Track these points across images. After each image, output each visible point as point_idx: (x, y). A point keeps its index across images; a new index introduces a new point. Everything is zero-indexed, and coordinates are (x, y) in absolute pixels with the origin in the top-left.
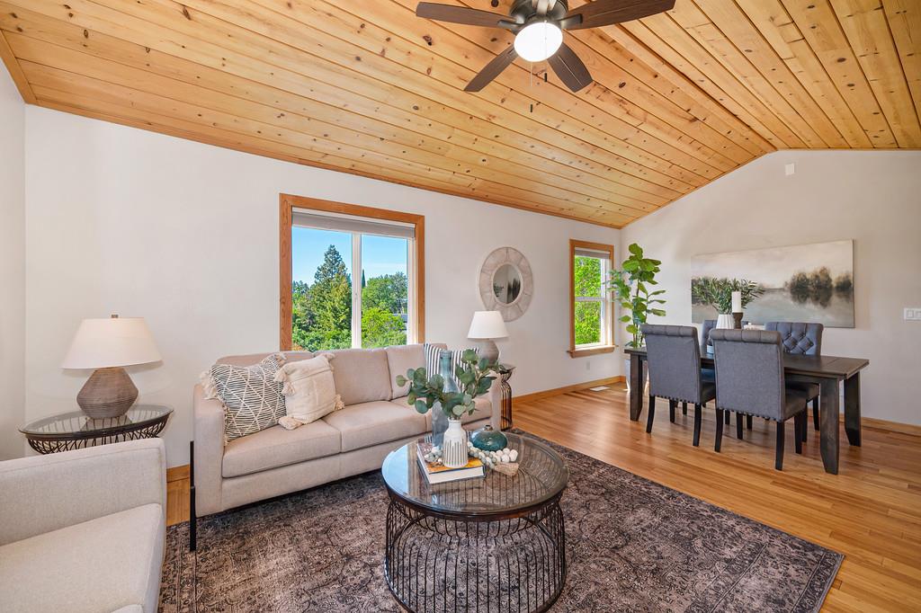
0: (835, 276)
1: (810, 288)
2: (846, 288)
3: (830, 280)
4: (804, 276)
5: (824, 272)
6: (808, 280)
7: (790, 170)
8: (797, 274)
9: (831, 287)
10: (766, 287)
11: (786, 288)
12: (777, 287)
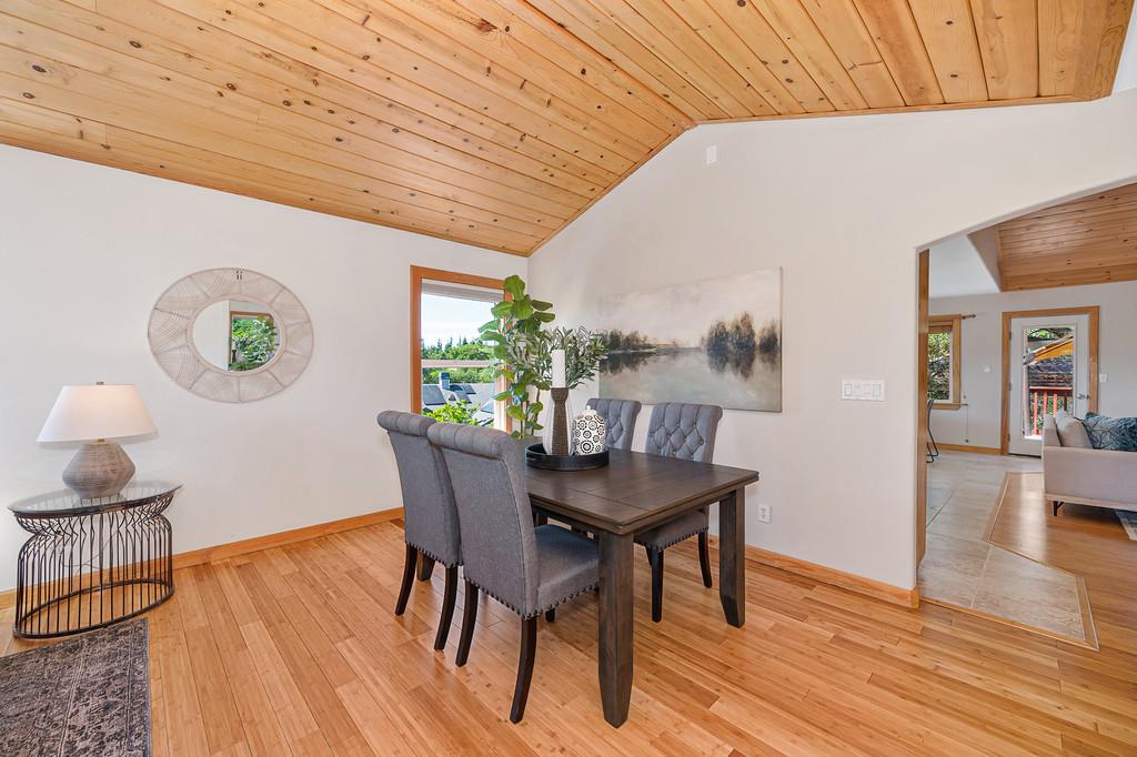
0: (759, 328)
1: (730, 346)
2: (771, 346)
3: (752, 334)
4: (723, 327)
5: (746, 321)
6: (727, 333)
7: (712, 155)
8: (715, 324)
9: (754, 345)
10: (680, 345)
11: (703, 348)
12: (692, 346)
